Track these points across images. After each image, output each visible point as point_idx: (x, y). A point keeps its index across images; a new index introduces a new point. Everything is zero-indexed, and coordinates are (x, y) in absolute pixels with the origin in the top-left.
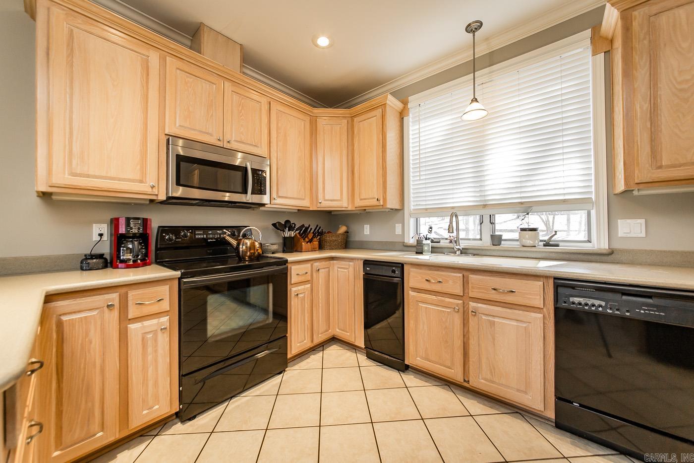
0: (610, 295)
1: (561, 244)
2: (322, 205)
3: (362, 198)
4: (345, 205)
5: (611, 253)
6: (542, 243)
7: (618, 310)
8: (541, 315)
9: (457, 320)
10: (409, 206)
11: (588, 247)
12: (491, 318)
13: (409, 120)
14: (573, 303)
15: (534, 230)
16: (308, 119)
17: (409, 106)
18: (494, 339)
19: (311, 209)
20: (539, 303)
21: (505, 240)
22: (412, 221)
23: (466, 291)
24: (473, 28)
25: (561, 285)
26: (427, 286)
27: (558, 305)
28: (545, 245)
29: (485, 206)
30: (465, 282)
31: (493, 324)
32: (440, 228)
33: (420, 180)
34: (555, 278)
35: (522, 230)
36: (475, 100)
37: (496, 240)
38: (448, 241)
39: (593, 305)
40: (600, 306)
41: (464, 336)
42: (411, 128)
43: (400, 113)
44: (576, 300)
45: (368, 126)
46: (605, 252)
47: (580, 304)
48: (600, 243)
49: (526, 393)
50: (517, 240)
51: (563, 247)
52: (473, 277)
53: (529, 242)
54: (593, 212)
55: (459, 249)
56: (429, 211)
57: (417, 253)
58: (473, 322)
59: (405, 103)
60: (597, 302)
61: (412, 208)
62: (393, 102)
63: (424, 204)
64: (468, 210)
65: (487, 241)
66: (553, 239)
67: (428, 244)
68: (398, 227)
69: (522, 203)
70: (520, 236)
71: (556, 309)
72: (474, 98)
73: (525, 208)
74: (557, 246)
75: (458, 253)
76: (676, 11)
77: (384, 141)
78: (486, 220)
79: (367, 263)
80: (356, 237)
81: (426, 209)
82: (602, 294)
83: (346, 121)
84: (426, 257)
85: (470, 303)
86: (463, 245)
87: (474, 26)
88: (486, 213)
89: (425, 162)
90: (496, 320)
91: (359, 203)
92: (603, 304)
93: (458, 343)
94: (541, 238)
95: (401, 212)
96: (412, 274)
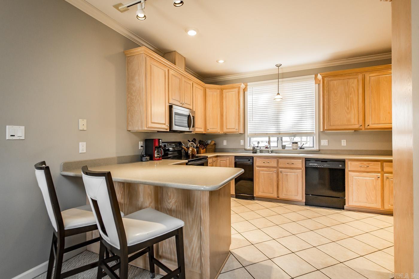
0: (319, 162)
1: (305, 148)
2: (209, 131)
3: (228, 128)
4: (219, 131)
5: (319, 150)
6: (299, 148)
7: (320, 166)
8: (301, 170)
9: (275, 176)
10: (247, 132)
11: (313, 149)
12: (286, 173)
13: (248, 93)
14: (310, 165)
15: (297, 143)
16: (202, 89)
17: (248, 87)
18: (287, 180)
19: (204, 133)
20: (300, 166)
21: (287, 147)
22: (248, 138)
23: (278, 165)
24: (278, 66)
25: (307, 160)
26: (264, 165)
27: (306, 166)
28: (300, 149)
29: (279, 133)
30: (278, 162)
31: (287, 175)
32: (262, 142)
33: (253, 121)
34: (305, 159)
35: (293, 143)
36: (278, 94)
37: (284, 147)
38: (265, 148)
39: (315, 165)
40: (316, 165)
41: (277, 181)
42: (248, 97)
43: (244, 90)
44: (311, 164)
45: (230, 95)
46: (317, 150)
47: (311, 165)
48: (316, 148)
49: (297, 196)
50: (291, 147)
51: (306, 149)
52: (280, 160)
53: (295, 148)
54: (315, 137)
55: (270, 151)
56: (256, 135)
57: (253, 153)
58: (280, 175)
59: (246, 86)
60: (316, 164)
61: (248, 133)
62: (243, 86)
63: (253, 132)
64: (273, 135)
65: (280, 147)
66: (303, 146)
67: (259, 149)
68: (242, 142)
69: (293, 133)
70: (292, 145)
71: (306, 167)
72: (278, 93)
73: (294, 135)
74: (304, 149)
75: (270, 152)
76: (334, 81)
77: (239, 103)
78: (280, 138)
79: (236, 157)
80: (219, 147)
81: (255, 134)
82: (317, 162)
83: (219, 91)
84: (259, 154)
85: (280, 169)
86: (272, 149)
87: (278, 65)
88: (280, 136)
89: (255, 113)
90: (288, 173)
91: (225, 130)
92: (317, 164)
93: (275, 184)
94: (299, 146)
95: (244, 135)
96: (257, 160)
